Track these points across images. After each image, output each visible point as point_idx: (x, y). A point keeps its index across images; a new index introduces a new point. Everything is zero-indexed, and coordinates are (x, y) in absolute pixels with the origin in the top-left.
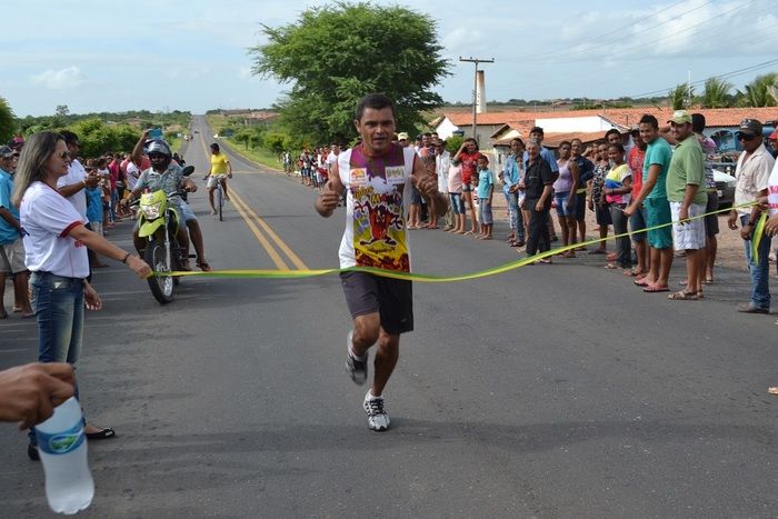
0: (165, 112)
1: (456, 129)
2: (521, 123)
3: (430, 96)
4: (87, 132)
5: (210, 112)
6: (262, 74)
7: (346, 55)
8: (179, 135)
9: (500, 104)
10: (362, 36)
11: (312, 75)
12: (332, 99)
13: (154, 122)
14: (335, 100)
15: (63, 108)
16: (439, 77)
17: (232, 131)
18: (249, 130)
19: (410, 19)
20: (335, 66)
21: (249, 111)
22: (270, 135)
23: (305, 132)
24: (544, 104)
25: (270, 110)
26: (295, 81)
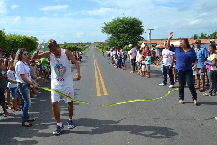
0: (86, 43)
2: (160, 43)
3: (141, 37)
5: (94, 43)
6: (103, 33)
7: (122, 28)
8: (88, 47)
9: (153, 40)
10: (126, 24)
11: (114, 33)
12: (119, 39)
15: (66, 42)
16: (142, 33)
17: (99, 46)
20: (120, 31)
21: (102, 42)
22: (106, 47)
26: (111, 35)
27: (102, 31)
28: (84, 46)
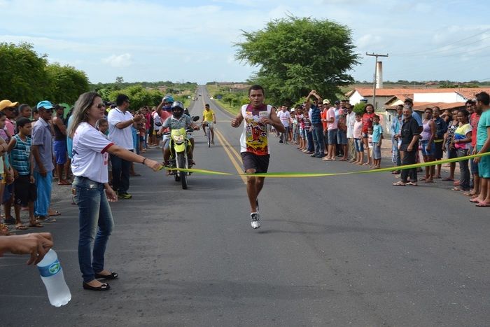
0: (181, 83)
1: (363, 98)
2: (404, 95)
3: (346, 77)
4: (133, 93)
5: (208, 84)
6: (240, 60)
7: (294, 50)
8: (189, 97)
9: (392, 83)
10: (305, 38)
11: (272, 62)
12: (284, 78)
13: (174, 89)
14: (286, 78)
15: (120, 79)
16: (352, 65)
17: (222, 95)
18: (231, 95)
19: (335, 28)
20: (287, 57)
21: (233, 84)
22: (245, 99)
24: (421, 84)
25: (246, 83)
26: (261, 65)
27: (236, 53)
28: (176, 92)
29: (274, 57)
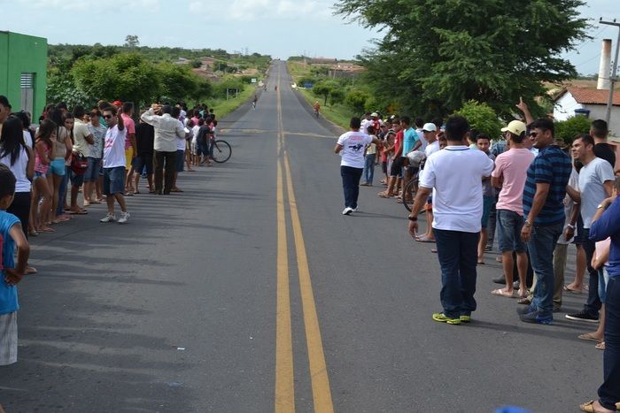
0: (244, 54)
1: (579, 107)
3: (560, 64)
5: (292, 59)
6: (346, 14)
8: (253, 80)
11: (410, 24)
13: (229, 64)
14: (437, 59)
15: (132, 39)
16: (574, 41)
17: (313, 82)
18: (330, 82)
20: (443, 14)
21: (336, 62)
22: (352, 91)
23: (394, 95)
25: (352, 62)
26: (388, 29)
28: (232, 70)
29: (415, 14)
